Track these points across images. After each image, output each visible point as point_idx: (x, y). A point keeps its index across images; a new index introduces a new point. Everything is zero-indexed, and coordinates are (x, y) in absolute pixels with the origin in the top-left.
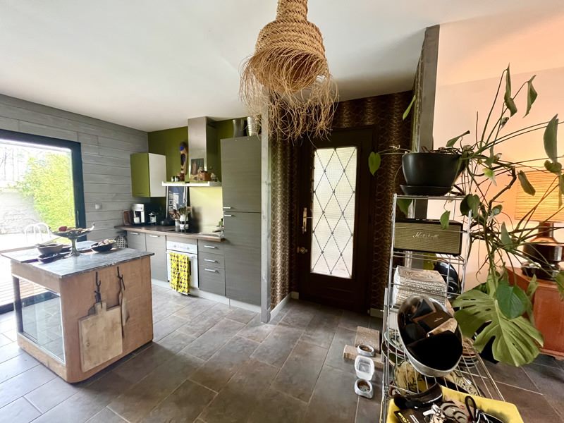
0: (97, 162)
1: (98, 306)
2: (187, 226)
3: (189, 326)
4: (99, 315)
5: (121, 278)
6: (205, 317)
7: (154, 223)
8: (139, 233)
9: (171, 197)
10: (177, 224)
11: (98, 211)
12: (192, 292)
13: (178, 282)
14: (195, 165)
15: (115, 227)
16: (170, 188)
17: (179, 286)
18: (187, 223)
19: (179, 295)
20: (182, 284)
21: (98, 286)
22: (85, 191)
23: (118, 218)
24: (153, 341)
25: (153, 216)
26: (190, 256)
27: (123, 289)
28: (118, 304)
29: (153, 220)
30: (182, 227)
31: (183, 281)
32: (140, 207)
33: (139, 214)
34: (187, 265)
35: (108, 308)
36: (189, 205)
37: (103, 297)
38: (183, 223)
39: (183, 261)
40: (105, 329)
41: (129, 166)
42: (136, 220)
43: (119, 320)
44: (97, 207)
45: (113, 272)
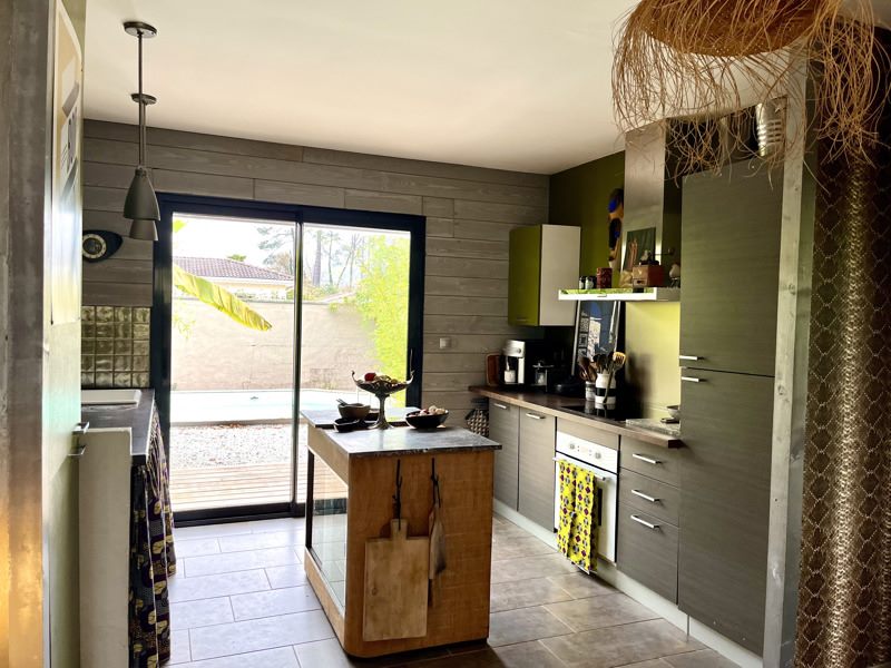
0: (450, 251)
1: (395, 524)
2: (611, 400)
3: (569, 643)
4: (395, 542)
5: (436, 483)
6: (614, 638)
7: (542, 388)
8: (509, 405)
9: (585, 328)
10: (588, 394)
11: (443, 352)
12: (600, 570)
13: (571, 536)
14: (635, 245)
15: (470, 388)
16: (585, 305)
17: (572, 548)
18: (611, 393)
19: (572, 569)
20: (580, 543)
21: (399, 486)
22: (425, 312)
23: (476, 369)
24: (488, 641)
25: (542, 370)
26: (600, 475)
27: (437, 505)
28: (426, 534)
29: (542, 380)
30: (599, 400)
31: (582, 536)
32: (517, 348)
33: (514, 363)
34: (591, 496)
35: (411, 534)
36: (621, 347)
37: (405, 510)
38: (601, 392)
39: (585, 486)
40: (401, 574)
41: (506, 255)
42: (508, 377)
43: (425, 566)
44: (443, 343)
45: (425, 467)
